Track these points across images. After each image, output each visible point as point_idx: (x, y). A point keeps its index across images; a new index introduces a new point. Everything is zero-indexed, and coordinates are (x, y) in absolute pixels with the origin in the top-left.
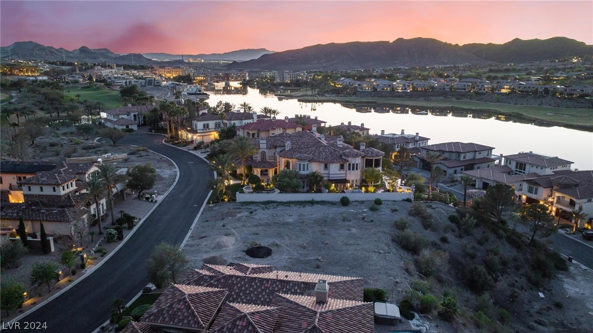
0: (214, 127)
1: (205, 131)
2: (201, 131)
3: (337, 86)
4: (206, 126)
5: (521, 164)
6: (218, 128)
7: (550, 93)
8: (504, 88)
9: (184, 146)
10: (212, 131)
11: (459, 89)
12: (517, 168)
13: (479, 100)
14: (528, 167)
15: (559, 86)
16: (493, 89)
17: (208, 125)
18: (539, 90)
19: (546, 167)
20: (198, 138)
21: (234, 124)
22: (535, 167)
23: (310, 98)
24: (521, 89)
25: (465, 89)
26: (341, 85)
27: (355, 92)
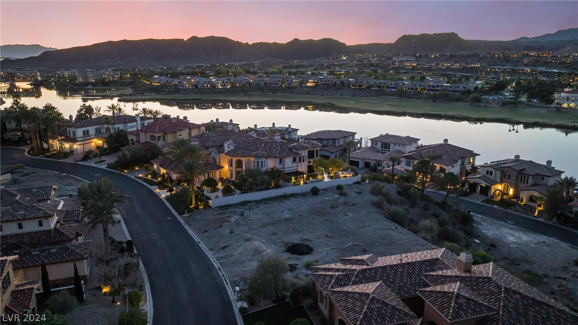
0: (94, 133)
1: (85, 138)
2: (82, 139)
3: (154, 84)
4: (86, 133)
5: (386, 144)
6: (99, 135)
7: (345, 85)
8: (309, 82)
9: (64, 158)
10: (93, 138)
11: (272, 84)
12: (382, 147)
13: (291, 93)
14: (392, 146)
15: (351, 80)
16: (301, 83)
17: (88, 131)
18: (338, 83)
19: (407, 145)
20: (79, 147)
21: (118, 128)
22: (397, 145)
23: (131, 98)
24: (322, 83)
25: (277, 84)
26: (158, 83)
27: (177, 90)
